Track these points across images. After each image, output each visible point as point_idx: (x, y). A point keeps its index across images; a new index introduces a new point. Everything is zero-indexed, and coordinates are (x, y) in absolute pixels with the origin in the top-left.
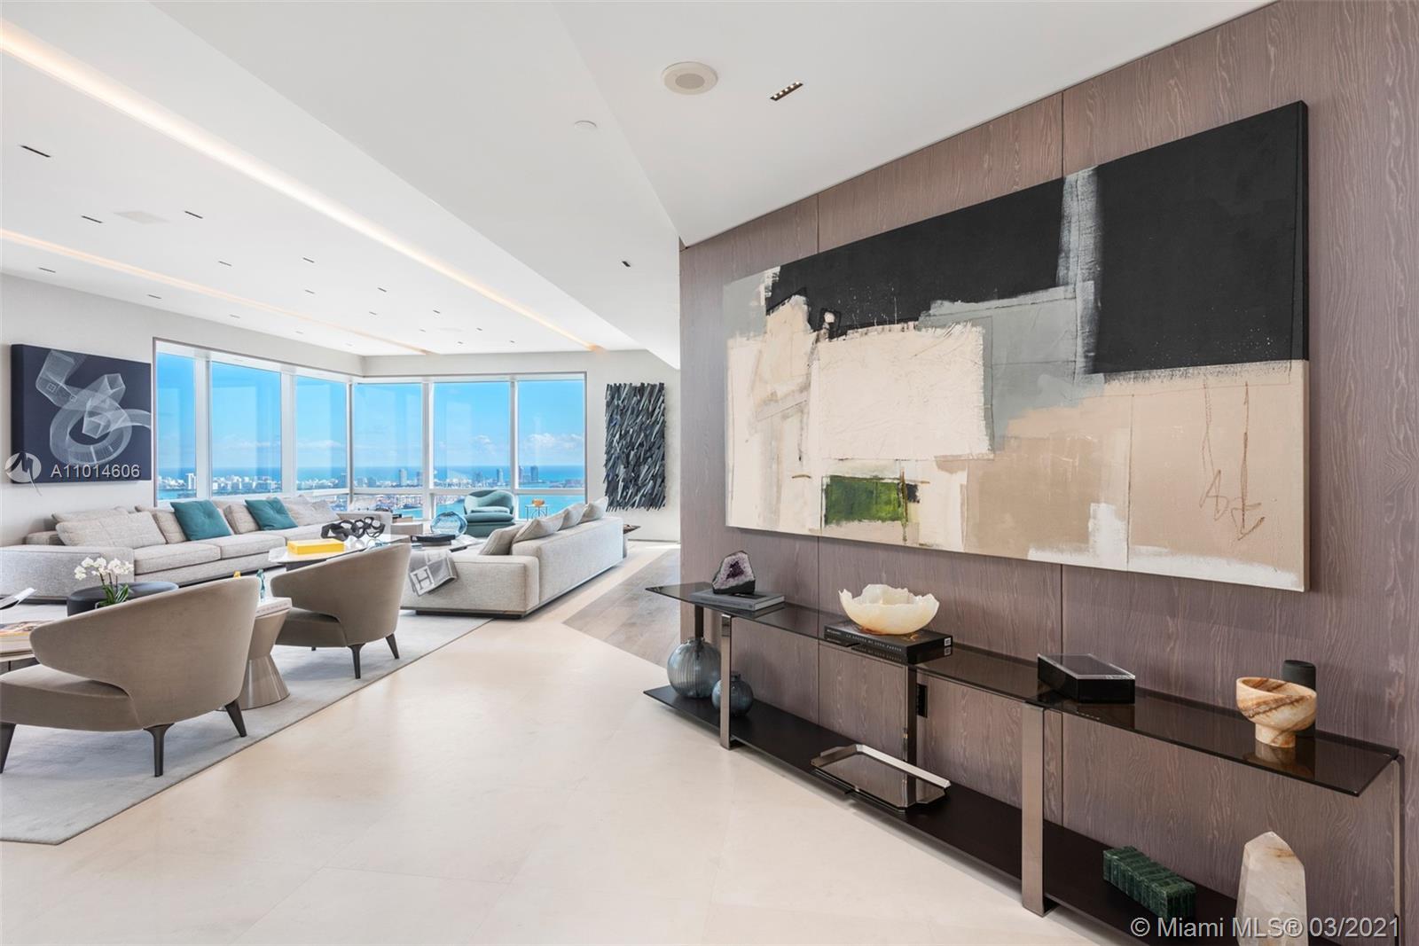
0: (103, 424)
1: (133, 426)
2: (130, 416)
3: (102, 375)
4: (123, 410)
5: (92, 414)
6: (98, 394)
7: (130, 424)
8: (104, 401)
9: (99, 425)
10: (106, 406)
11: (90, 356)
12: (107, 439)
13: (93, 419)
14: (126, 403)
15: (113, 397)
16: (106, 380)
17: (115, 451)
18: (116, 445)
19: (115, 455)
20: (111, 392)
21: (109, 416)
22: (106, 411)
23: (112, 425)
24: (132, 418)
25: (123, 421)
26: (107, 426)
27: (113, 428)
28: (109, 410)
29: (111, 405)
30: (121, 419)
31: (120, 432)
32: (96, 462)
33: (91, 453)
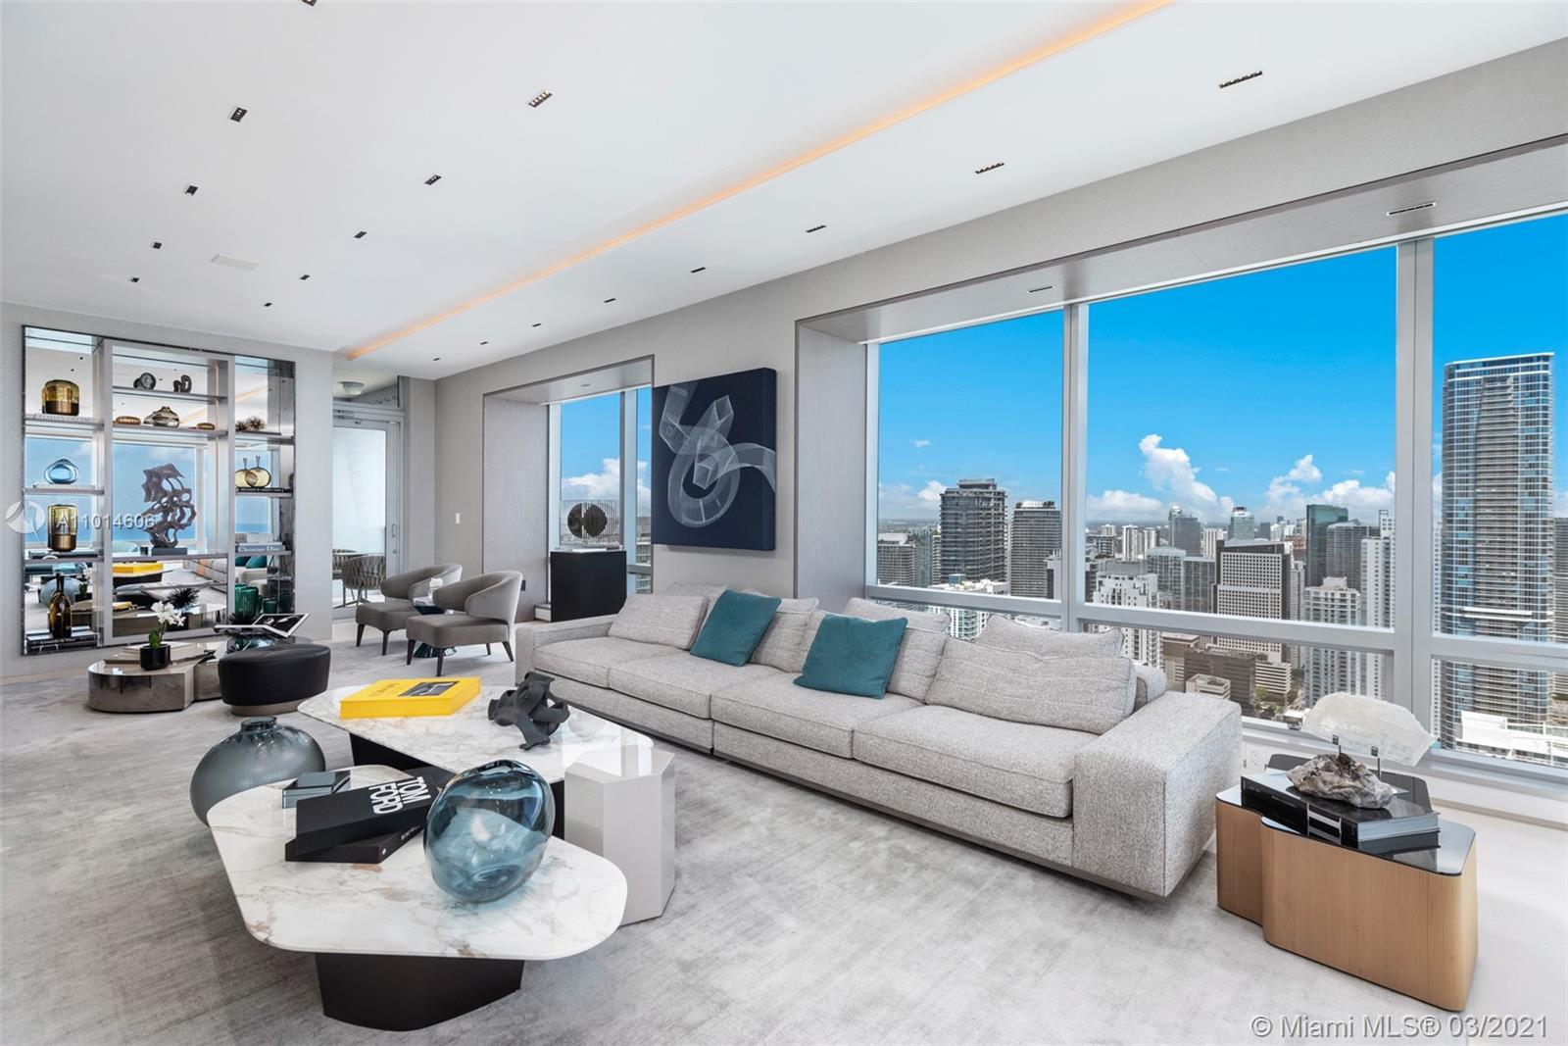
0: (711, 469)
1: (741, 469)
2: (738, 453)
3: (711, 402)
4: (731, 447)
5: (702, 457)
6: (707, 429)
7: (738, 466)
8: (712, 439)
9: (708, 470)
10: (714, 444)
11: (701, 380)
12: (714, 490)
13: (702, 464)
14: (734, 436)
15: (721, 430)
16: (715, 408)
17: (722, 506)
18: (723, 498)
19: (722, 512)
20: (719, 423)
21: (717, 458)
22: (714, 450)
23: (720, 470)
24: (741, 457)
25: (731, 463)
26: (715, 472)
27: (720, 474)
28: (719, 448)
29: (719, 442)
30: (730, 459)
31: (728, 475)
32: (704, 521)
33: (700, 509)
